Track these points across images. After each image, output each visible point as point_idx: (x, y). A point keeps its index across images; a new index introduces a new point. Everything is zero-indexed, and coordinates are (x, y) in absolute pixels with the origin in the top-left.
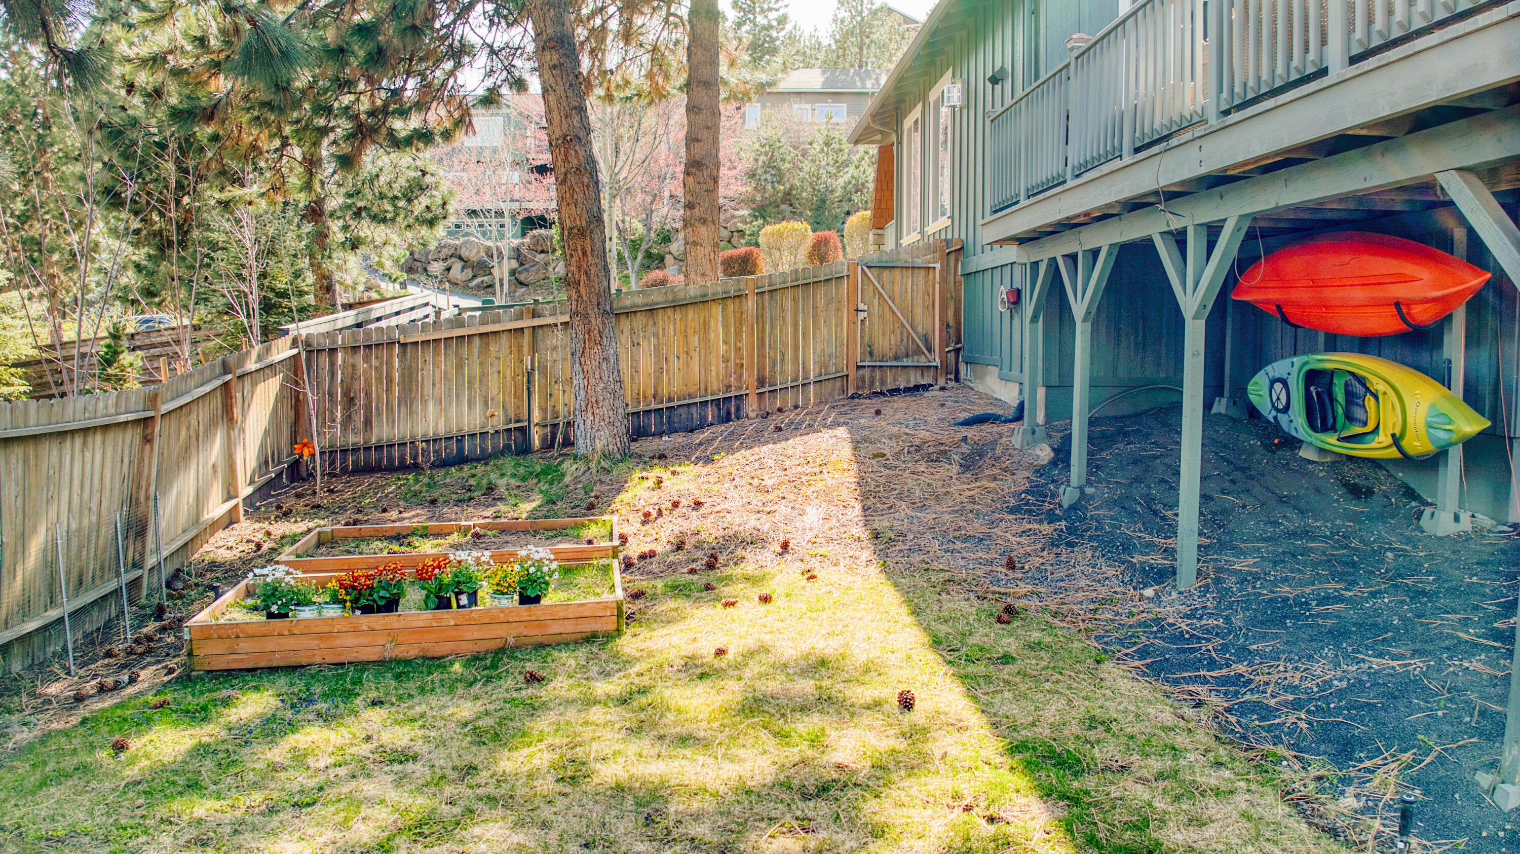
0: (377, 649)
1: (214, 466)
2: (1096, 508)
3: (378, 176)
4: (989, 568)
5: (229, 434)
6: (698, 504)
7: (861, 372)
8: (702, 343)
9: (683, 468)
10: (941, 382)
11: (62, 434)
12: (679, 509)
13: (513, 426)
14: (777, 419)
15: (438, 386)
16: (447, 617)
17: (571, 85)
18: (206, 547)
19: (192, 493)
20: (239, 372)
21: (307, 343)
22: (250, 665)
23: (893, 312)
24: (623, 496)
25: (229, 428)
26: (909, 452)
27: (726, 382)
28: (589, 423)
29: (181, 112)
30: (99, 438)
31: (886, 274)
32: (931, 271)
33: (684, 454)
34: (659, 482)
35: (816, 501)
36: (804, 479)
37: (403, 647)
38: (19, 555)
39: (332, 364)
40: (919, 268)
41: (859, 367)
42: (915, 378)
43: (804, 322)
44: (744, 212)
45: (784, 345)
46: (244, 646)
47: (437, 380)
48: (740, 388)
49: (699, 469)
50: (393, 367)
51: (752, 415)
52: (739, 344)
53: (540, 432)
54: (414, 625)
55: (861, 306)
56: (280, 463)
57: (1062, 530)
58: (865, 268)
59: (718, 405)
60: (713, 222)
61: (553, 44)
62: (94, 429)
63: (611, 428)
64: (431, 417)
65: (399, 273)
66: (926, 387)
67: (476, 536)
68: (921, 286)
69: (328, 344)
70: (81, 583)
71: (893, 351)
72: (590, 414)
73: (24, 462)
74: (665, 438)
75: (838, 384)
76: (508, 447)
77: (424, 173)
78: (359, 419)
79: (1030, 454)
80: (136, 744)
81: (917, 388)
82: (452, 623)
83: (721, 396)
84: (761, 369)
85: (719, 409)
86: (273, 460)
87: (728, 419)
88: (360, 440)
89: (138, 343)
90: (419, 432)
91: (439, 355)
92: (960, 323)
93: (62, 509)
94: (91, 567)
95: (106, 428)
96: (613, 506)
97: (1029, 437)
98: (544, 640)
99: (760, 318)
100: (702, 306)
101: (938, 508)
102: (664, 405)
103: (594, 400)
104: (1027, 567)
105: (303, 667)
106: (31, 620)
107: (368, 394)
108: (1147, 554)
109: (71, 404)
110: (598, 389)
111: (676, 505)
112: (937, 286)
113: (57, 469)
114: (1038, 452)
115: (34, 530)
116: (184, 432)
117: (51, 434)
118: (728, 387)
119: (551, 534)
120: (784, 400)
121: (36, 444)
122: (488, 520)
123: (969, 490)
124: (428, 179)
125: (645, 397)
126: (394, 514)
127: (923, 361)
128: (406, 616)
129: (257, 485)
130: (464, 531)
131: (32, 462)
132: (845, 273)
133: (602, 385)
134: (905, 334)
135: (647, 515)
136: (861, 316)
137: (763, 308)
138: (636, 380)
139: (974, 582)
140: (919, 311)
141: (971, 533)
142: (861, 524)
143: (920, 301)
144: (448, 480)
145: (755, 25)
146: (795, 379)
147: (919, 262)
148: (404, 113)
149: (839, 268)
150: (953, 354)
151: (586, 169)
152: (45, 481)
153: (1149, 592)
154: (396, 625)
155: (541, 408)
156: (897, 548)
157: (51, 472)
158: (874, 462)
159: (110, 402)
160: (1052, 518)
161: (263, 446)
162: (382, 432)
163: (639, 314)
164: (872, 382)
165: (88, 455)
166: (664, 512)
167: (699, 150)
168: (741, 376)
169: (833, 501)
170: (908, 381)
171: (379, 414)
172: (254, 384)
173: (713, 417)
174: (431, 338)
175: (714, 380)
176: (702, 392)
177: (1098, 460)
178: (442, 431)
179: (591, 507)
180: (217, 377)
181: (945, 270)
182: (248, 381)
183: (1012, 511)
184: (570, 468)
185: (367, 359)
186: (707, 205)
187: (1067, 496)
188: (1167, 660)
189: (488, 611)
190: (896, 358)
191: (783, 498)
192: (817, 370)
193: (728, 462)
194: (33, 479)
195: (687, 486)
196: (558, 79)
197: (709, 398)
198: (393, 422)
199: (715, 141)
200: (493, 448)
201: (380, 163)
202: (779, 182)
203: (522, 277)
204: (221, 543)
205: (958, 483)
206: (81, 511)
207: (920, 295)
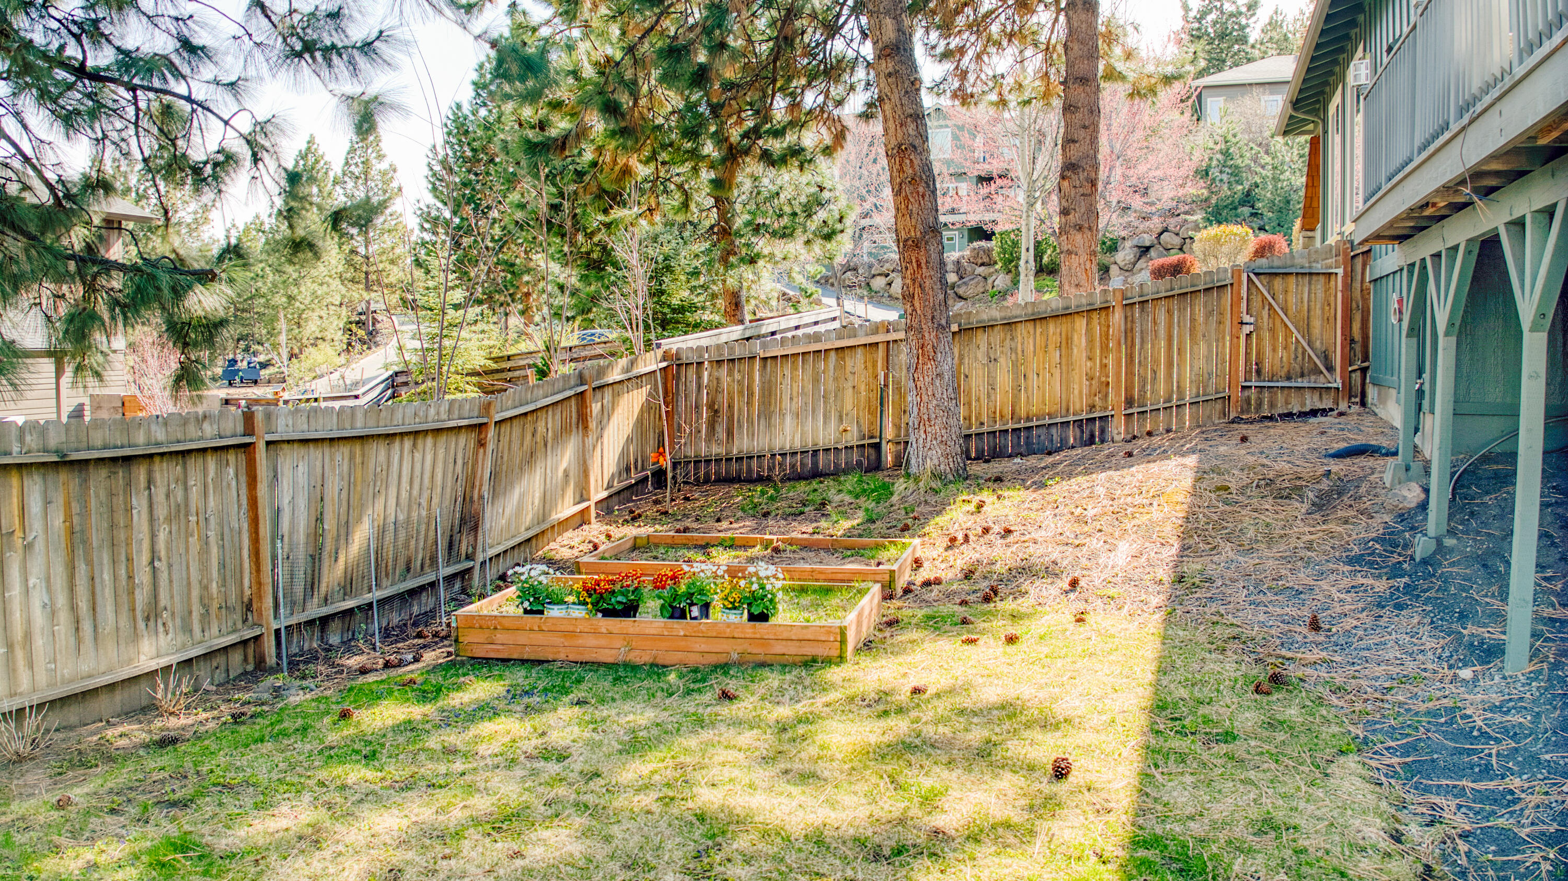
0: (613, 652)
1: (565, 471)
2: (1453, 564)
3: (778, 194)
4: (1286, 627)
5: (583, 442)
6: (1008, 532)
7: (1246, 393)
8: (1064, 360)
9: (1011, 493)
10: (1343, 406)
11: (389, 437)
12: (987, 537)
13: (866, 442)
14: (1143, 443)
15: (795, 400)
16: (679, 627)
17: (907, 92)
18: (552, 545)
19: (538, 495)
20: (596, 384)
21: (678, 356)
22: (505, 656)
23: (1286, 326)
24: (938, 519)
25: (584, 436)
26: (1258, 486)
27: (1090, 402)
28: (921, 441)
29: (536, 145)
30: (429, 440)
31: (1278, 283)
32: (1333, 277)
33: (1020, 479)
34: (980, 506)
35: (1134, 536)
36: (1130, 510)
37: (637, 652)
38: (342, 541)
39: (699, 378)
40: (1318, 274)
41: (1243, 387)
42: (1311, 402)
43: (1180, 336)
44: (1198, 217)
45: (1156, 361)
46: (500, 637)
47: (795, 394)
48: (1106, 408)
49: (1029, 495)
50: (754, 381)
51: (1117, 438)
52: (1104, 361)
53: (893, 449)
54: (647, 632)
55: (1247, 319)
56: (643, 469)
57: (1398, 589)
58: (1252, 275)
59: (1080, 426)
60: (1090, 229)
61: (888, 51)
62: (426, 432)
63: (943, 447)
64: (788, 429)
65: (814, 289)
66: (1324, 412)
67: (776, 550)
68: (1320, 294)
69: (695, 359)
70: (408, 570)
71: (1285, 369)
72: (922, 432)
73: (350, 459)
74: (1017, 460)
75: (1219, 406)
76: (859, 464)
77: (822, 189)
78: (721, 432)
79: (1395, 495)
80: (358, 715)
81: (1314, 413)
82: (682, 633)
83: (1084, 416)
84: (1129, 388)
85: (1082, 432)
86: (636, 468)
87: (1091, 441)
88: (721, 451)
89: (575, 356)
90: (777, 445)
91: (797, 369)
92: (1368, 337)
93: (389, 503)
94: (420, 557)
95: (438, 431)
96: (926, 530)
97: (1402, 474)
98: (768, 659)
99: (1129, 332)
100: (1064, 319)
101: (1267, 553)
102: (1022, 425)
103: (926, 417)
104: (1334, 630)
105: (548, 661)
106: (351, 598)
107: (730, 407)
108: (1485, 625)
109: (401, 410)
110: (930, 406)
111: (986, 530)
112: (1339, 295)
113: (385, 467)
114: (1405, 493)
115: (359, 520)
116: (528, 437)
117: (379, 435)
118: (1092, 407)
119: (849, 553)
120: (1156, 423)
121: (362, 444)
122: (805, 536)
123: (1311, 533)
124: (826, 195)
125: (1002, 416)
126: (725, 524)
127: (1321, 382)
128: (641, 622)
129: (612, 490)
130: (766, 544)
131: (358, 460)
132: (1228, 282)
133: (935, 402)
134: (1300, 350)
135: (953, 540)
136: (1247, 329)
137: (1132, 321)
138: (993, 398)
139: (1263, 642)
140: (1317, 324)
141: (1291, 584)
142: (1171, 564)
143: (1318, 312)
144: (791, 494)
145: (1222, 12)
146: (1169, 400)
147: (1318, 267)
148: (778, 133)
149: (1222, 276)
150: (1358, 373)
151: (921, 178)
152: (371, 476)
153: (1466, 673)
154: (631, 630)
155: (894, 425)
156: (1196, 596)
157: (379, 469)
158: (1213, 495)
159: (442, 409)
160: (1396, 572)
161: (624, 453)
162: (743, 444)
163: (996, 329)
164: (1260, 405)
165: (418, 456)
166: (972, 538)
167: (1075, 152)
168: (1106, 395)
169: (1151, 537)
170: (1303, 404)
171: (740, 426)
172: (616, 395)
173: (1075, 439)
174: (789, 352)
175: (1077, 400)
176: (1064, 412)
177: (1478, 505)
178: (798, 445)
179: (906, 528)
180: (570, 388)
181: (1349, 276)
182: (608, 393)
183: (1351, 561)
184: (900, 485)
185: (731, 373)
186: (1083, 210)
187: (1422, 547)
188: (1433, 761)
189: (715, 624)
190: (1289, 378)
191: (1100, 531)
192: (1194, 391)
193: (1059, 489)
194: (359, 474)
195: (1007, 511)
196: (893, 86)
197: (1071, 418)
198: (753, 435)
199: (1094, 141)
200: (846, 463)
201: (779, 182)
202: (1237, 182)
203: (961, 291)
204: (565, 543)
205: (1302, 524)
206: (410, 506)
207: (1318, 306)
